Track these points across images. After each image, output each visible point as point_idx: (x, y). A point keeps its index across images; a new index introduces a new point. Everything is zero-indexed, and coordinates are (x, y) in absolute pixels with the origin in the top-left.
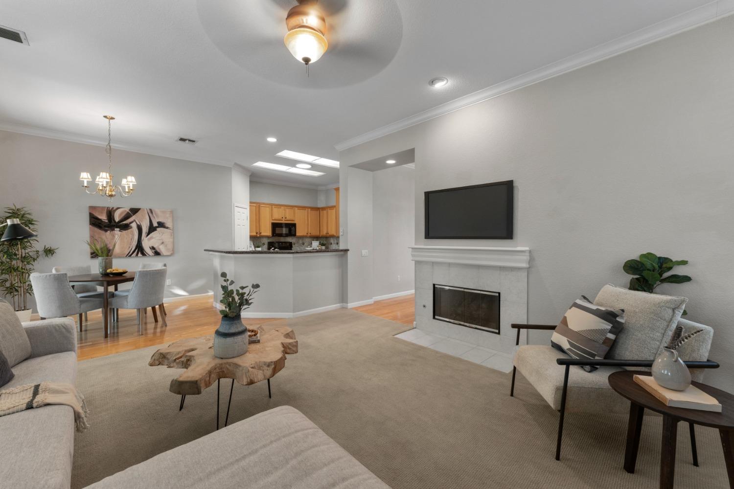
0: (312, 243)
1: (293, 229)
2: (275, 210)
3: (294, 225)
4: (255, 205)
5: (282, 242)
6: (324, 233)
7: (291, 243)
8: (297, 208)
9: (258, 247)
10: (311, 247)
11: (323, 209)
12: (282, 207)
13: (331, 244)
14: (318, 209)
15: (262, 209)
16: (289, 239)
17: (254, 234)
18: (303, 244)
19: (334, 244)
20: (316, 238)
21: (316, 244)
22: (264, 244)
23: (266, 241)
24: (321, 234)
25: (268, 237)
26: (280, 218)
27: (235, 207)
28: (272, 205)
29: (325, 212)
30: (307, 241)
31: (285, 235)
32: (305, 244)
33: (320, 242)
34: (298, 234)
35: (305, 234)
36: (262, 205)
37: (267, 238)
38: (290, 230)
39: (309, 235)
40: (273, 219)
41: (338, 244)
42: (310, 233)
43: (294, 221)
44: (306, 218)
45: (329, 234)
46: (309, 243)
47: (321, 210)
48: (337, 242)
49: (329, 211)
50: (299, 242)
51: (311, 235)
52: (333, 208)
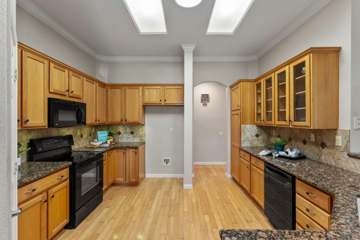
2: (55, 73)
6: (118, 118)
8: (85, 79)
12: (66, 70)
13: (119, 133)
14: (104, 85)
15: (29, 64)
18: (82, 136)
19: (126, 133)
21: (103, 135)
23: (23, 138)
24: (109, 121)
26: (63, 90)
28: (50, 60)
29: (118, 91)
32: (84, 136)
35: (93, 122)
37: (25, 132)
38: (77, 115)
39: (97, 122)
41: (132, 133)
42: (99, 120)
43: (81, 99)
44: (94, 97)
45: (127, 121)
46: (88, 134)
47: (108, 88)
48: (132, 130)
49: (129, 91)
50: (77, 133)
51: (99, 123)
52: (136, 87)
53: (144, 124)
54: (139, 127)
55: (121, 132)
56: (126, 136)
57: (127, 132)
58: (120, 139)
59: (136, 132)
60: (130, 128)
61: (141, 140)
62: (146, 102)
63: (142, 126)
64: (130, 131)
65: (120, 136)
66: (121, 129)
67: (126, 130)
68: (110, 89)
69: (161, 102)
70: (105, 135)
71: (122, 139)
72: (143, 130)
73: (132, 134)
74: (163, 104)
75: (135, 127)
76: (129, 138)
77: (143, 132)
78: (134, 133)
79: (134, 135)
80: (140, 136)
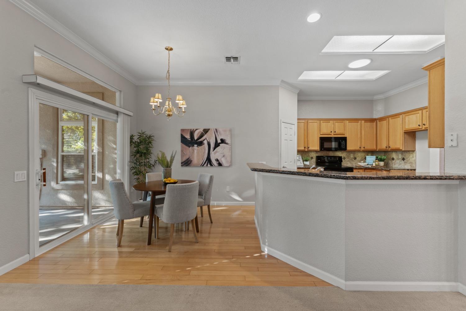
0: (365, 158)
1: (343, 142)
2: (324, 125)
3: (345, 139)
4: (303, 121)
5: (331, 157)
6: (383, 146)
7: (341, 157)
8: (348, 121)
9: (306, 161)
10: (365, 162)
11: (381, 119)
12: (331, 121)
13: (393, 159)
14: (372, 120)
15: (310, 125)
16: (339, 154)
17: (302, 148)
18: (355, 158)
19: (398, 159)
20: (372, 152)
21: (371, 159)
22: (312, 158)
23: (314, 155)
24: (379, 148)
25: (316, 151)
26: (329, 132)
27: (282, 123)
28: (320, 120)
29: (384, 123)
30: (360, 156)
31: (334, 150)
32: (357, 158)
33: (377, 157)
34: (349, 148)
35: (358, 148)
36: (310, 121)
37: (315, 152)
38: (340, 144)
39: (363, 149)
40: (321, 133)
41: (403, 159)
42: (364, 147)
43: (344, 134)
44: (359, 131)
46: (362, 157)
47: (378, 121)
48: (404, 157)
49: (391, 120)
50: (350, 156)
51: (365, 149)
52: (397, 116)
53: (414, 151)
54: (410, 153)
55: (394, 158)
56: (398, 161)
57: (399, 158)
58: (393, 164)
59: (407, 158)
60: (402, 154)
61: (411, 166)
62: (407, 129)
63: (412, 153)
64: (402, 158)
65: (394, 161)
66: (394, 155)
67: (398, 156)
68: (379, 121)
69: (421, 127)
70: (373, 159)
71: (395, 165)
72: (413, 157)
73: (404, 161)
74: (423, 129)
75: (406, 153)
76: (400, 164)
77: (414, 159)
78: (405, 159)
79: (405, 161)
80: (411, 162)
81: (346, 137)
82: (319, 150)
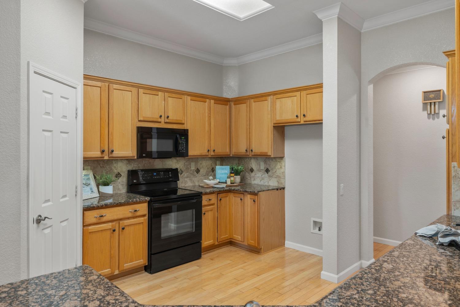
0: (213, 170)
1: (182, 141)
2: (145, 99)
3: (184, 133)
4: (99, 84)
5: (158, 171)
6: (242, 149)
7: (177, 169)
8: (189, 98)
9: (106, 184)
10: (214, 177)
11: (238, 101)
12: (160, 93)
13: (252, 170)
14: (226, 101)
15: (116, 95)
16: (173, 163)
17: (97, 154)
18: (198, 171)
19: (259, 170)
20: (223, 159)
21: (223, 172)
22: (118, 175)
23: (123, 169)
24: (234, 151)
25: (129, 160)
26: (156, 117)
28: (138, 86)
29: (243, 107)
30: (205, 165)
32: (201, 171)
33: (232, 169)
34: (191, 152)
35: (205, 152)
36: (115, 86)
37: (125, 162)
38: (176, 145)
39: (212, 153)
40: (142, 119)
41: (267, 171)
42: (214, 151)
43: (183, 124)
44: (207, 119)
45: (254, 151)
46: (208, 168)
47: (232, 104)
48: (268, 167)
49: (254, 105)
50: (191, 167)
51: (216, 154)
52: (264, 98)
53: (283, 157)
54: (276, 161)
55: (254, 168)
56: (259, 174)
57: (261, 168)
58: (252, 179)
59: (272, 169)
60: (265, 162)
61: (279, 183)
62: (278, 120)
63: (280, 160)
64: (265, 168)
65: (253, 174)
66: (253, 164)
67: (260, 165)
68: (234, 105)
69: (299, 120)
70: (226, 172)
71: (255, 180)
72: (281, 167)
73: (268, 173)
74: (302, 122)
75: (271, 161)
76: (263, 179)
77: (282, 170)
78: (269, 171)
79: (270, 173)
80: (277, 176)
81: (188, 130)
82: (136, 158)
